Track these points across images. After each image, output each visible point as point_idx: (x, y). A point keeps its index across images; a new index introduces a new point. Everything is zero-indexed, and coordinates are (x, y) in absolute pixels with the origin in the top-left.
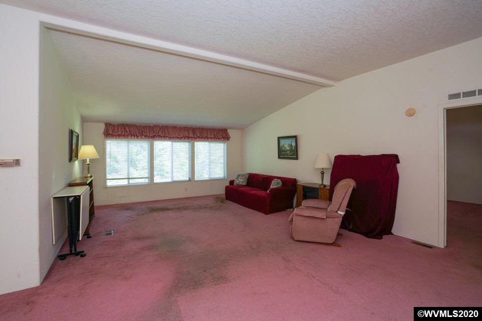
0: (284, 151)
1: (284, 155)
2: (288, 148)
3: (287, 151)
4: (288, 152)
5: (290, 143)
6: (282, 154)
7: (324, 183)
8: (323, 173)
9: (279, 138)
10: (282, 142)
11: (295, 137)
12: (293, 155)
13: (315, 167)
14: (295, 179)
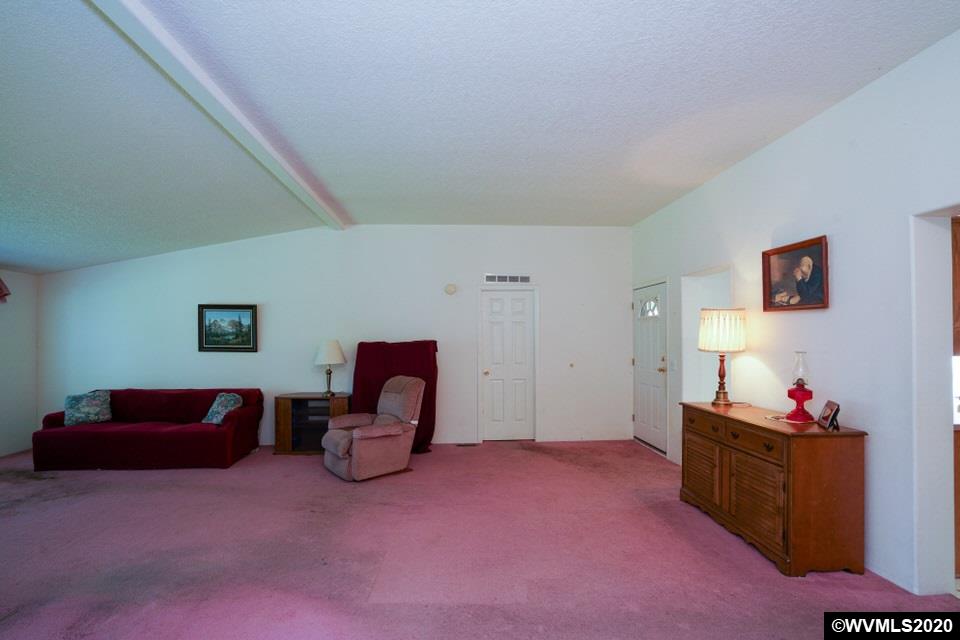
0: (217, 335)
1: (218, 343)
2: (230, 329)
3: (225, 335)
4: (231, 337)
5: (237, 319)
6: (209, 340)
7: (333, 390)
8: (329, 373)
9: (202, 308)
10: (211, 317)
11: (253, 308)
12: (243, 343)
13: (317, 363)
14: (259, 390)
